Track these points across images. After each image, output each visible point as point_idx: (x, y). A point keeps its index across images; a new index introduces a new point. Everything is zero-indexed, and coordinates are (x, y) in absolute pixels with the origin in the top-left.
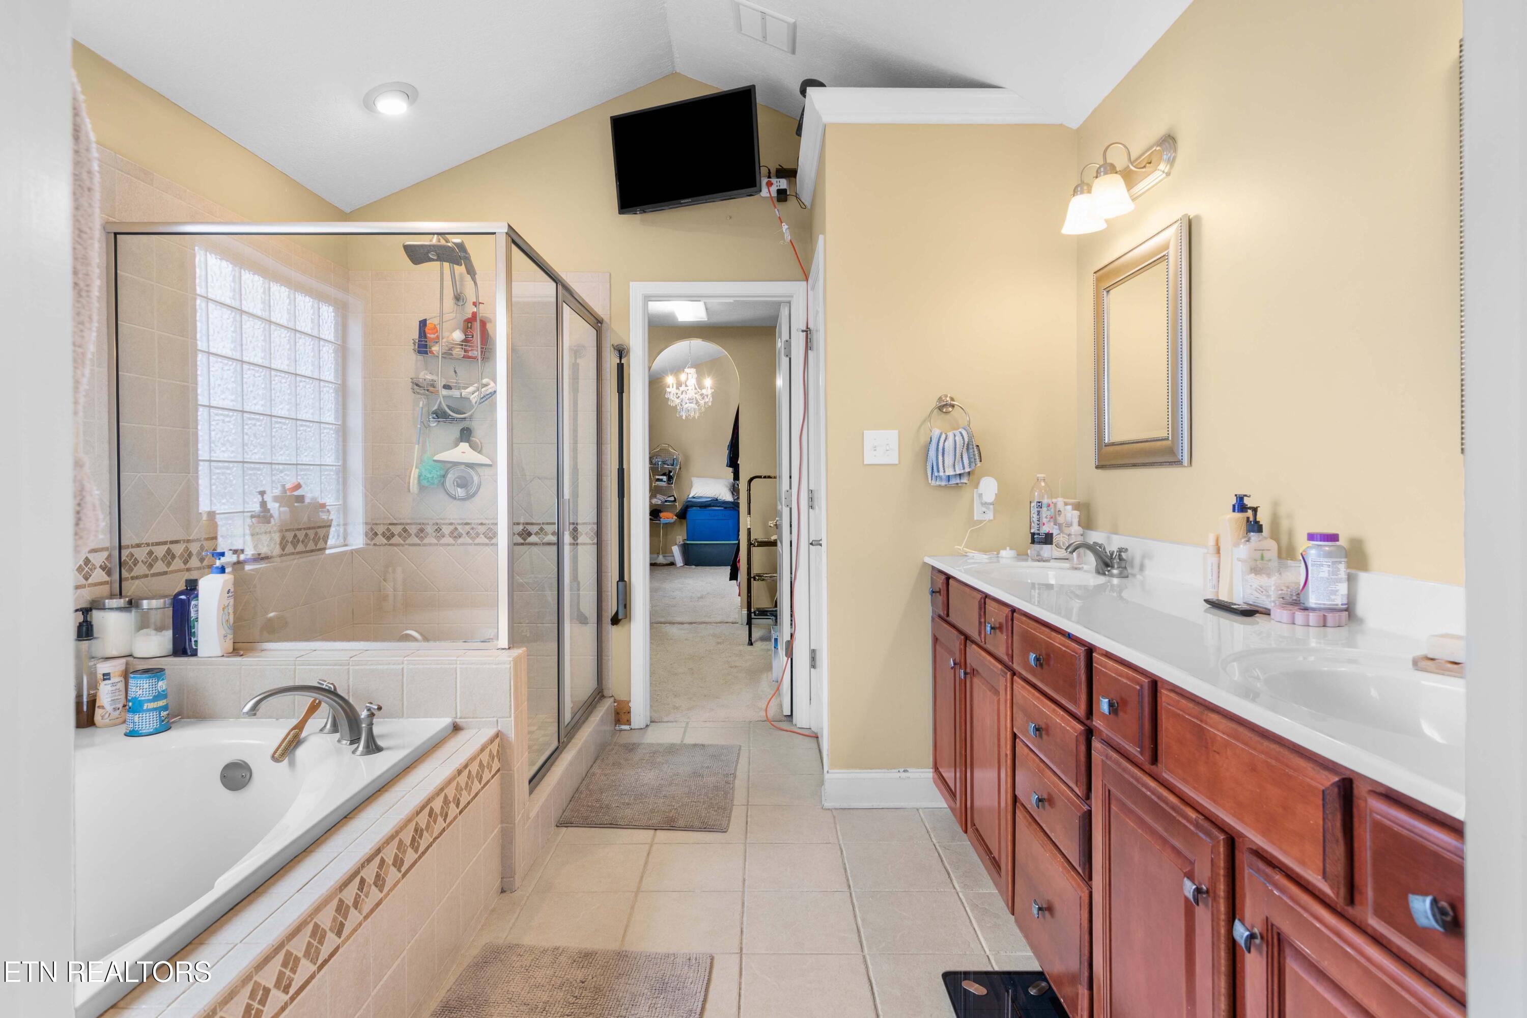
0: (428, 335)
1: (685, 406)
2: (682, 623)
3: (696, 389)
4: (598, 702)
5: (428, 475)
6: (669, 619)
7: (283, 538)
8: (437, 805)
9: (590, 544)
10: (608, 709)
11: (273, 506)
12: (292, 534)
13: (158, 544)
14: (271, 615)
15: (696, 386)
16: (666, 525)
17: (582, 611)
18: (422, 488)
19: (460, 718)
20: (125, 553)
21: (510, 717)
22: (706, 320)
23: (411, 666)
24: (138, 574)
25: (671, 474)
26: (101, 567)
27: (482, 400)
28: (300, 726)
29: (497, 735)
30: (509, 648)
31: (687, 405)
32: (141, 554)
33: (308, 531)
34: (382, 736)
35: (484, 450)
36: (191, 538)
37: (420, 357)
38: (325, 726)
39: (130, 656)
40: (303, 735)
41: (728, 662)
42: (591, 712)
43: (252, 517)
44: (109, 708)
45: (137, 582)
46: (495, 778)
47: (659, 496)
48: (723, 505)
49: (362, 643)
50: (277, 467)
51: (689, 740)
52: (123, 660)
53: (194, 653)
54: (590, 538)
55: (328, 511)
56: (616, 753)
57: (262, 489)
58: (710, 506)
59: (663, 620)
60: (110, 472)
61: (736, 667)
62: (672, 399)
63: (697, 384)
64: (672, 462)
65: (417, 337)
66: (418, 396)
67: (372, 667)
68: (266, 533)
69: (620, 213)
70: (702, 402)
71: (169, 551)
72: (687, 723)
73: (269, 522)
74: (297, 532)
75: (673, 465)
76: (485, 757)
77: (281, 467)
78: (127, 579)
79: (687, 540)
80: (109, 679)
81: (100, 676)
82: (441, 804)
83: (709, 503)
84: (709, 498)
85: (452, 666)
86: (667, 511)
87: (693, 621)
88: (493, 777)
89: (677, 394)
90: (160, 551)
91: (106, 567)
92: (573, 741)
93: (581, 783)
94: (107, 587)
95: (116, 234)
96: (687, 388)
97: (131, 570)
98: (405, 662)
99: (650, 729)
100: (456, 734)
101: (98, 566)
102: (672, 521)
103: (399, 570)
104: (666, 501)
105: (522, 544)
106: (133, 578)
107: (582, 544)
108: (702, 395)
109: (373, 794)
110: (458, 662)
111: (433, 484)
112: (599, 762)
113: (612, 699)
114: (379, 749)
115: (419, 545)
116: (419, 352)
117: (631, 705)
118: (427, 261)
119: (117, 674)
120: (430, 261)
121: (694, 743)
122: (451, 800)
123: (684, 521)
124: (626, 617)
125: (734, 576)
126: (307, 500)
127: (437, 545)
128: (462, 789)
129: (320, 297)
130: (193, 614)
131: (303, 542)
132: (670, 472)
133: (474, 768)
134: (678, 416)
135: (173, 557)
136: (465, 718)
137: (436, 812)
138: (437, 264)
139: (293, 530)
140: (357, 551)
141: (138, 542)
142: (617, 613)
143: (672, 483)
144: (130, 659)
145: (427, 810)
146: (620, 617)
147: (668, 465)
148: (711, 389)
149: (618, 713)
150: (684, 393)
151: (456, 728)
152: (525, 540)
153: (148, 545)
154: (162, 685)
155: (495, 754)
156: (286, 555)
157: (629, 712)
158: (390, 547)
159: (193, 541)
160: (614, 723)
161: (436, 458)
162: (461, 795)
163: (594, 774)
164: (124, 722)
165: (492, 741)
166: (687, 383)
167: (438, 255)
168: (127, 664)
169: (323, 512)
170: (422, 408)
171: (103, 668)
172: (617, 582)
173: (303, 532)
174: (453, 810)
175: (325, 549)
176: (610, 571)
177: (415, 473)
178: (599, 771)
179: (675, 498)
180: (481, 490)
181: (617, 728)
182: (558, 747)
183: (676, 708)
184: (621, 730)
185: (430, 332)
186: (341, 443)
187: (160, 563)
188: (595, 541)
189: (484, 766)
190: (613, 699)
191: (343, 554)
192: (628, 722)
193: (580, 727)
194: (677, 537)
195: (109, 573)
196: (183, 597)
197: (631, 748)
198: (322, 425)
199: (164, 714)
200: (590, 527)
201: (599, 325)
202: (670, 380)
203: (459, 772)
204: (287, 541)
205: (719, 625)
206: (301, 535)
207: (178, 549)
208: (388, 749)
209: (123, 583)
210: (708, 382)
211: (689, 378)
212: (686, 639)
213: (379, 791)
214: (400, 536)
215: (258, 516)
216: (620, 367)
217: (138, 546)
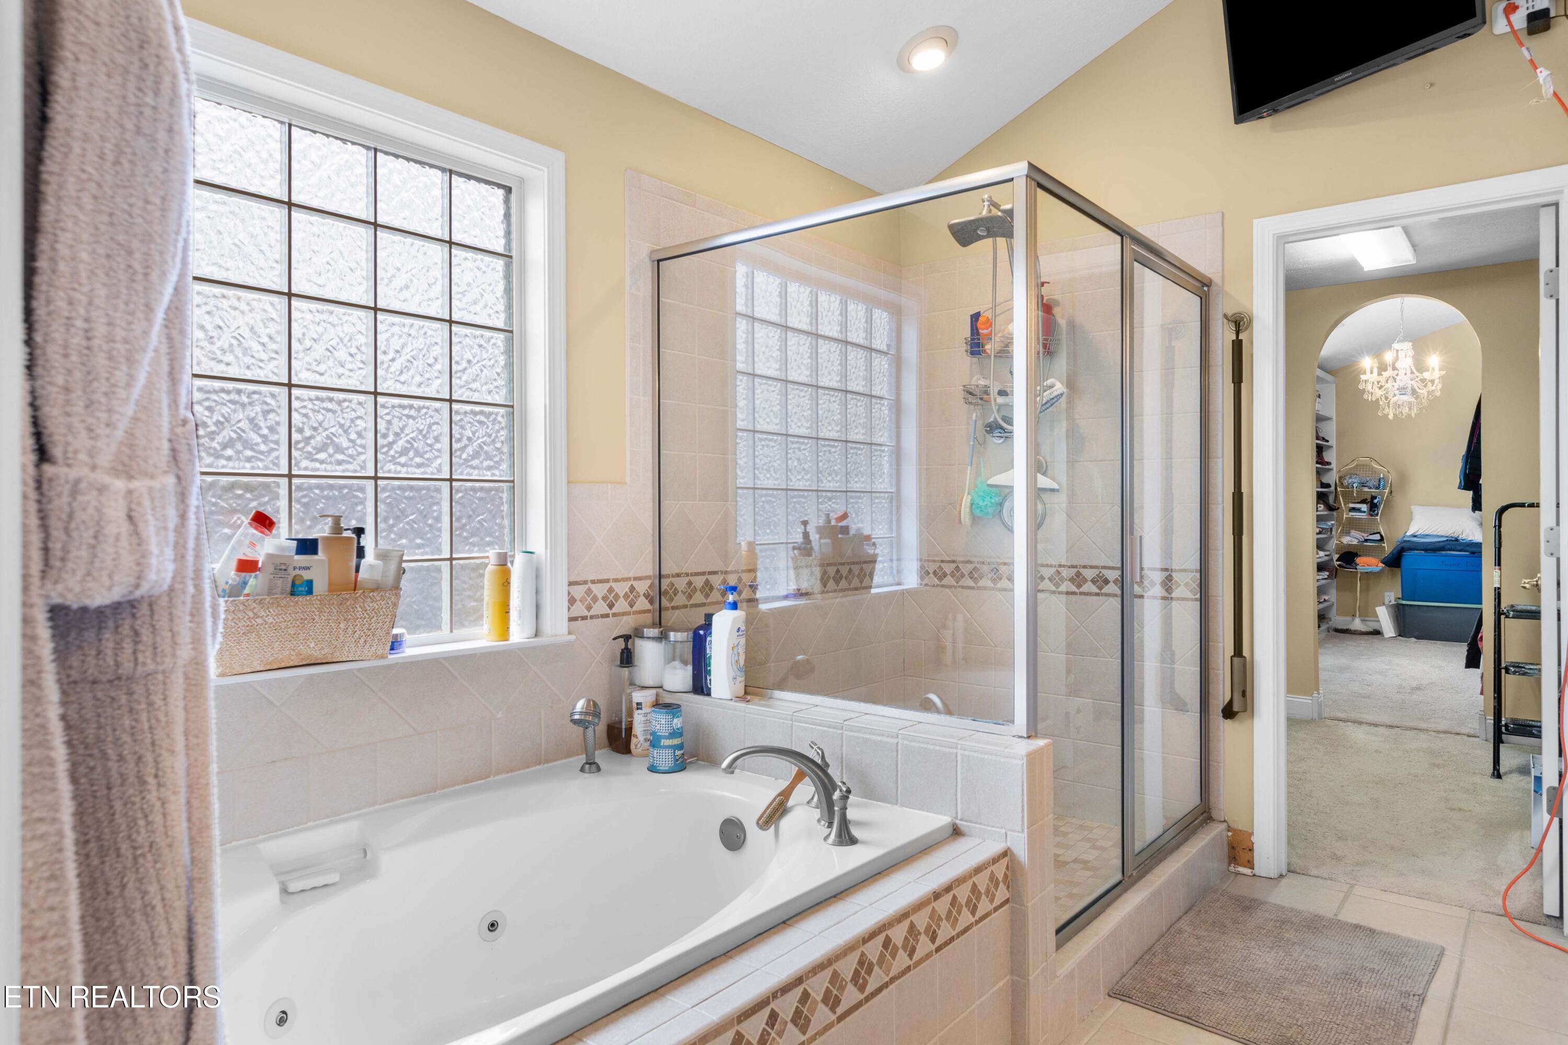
0: (981, 331)
1: (1393, 400)
2: (1376, 725)
3: (1412, 373)
4: (1201, 825)
5: (981, 503)
6: (1354, 715)
7: (824, 573)
8: (898, 934)
9: (1192, 600)
10: (1214, 839)
11: (814, 537)
12: (835, 568)
13: (697, 574)
14: (800, 657)
15: (1413, 368)
16: (1367, 575)
17: (1177, 691)
18: (975, 519)
19: (961, 820)
20: (665, 583)
21: (1023, 831)
22: (1414, 262)
23: (906, 742)
24: (678, 604)
25: (1375, 501)
26: (644, 595)
27: (1045, 407)
28: (786, 794)
29: (1005, 854)
30: (1029, 737)
31: (1395, 399)
32: (681, 584)
33: (853, 567)
34: (859, 824)
35: (1049, 472)
36: (729, 569)
37: (975, 360)
38: (812, 798)
39: (661, 687)
40: (790, 803)
41: (1447, 800)
42: (1186, 839)
43: (794, 548)
44: (641, 738)
45: (677, 612)
46: (1000, 910)
47: (1353, 533)
48: (1468, 548)
49: (862, 704)
50: (824, 494)
51: (1349, 916)
52: (654, 691)
53: (709, 694)
54: (1191, 591)
55: (874, 544)
56: (1221, 908)
57: (806, 519)
58: (1442, 549)
59: (1342, 715)
60: (653, 502)
61: (1460, 810)
62: (1371, 390)
63: (1415, 365)
64: (1376, 484)
65: (968, 335)
66: (972, 407)
67: (865, 736)
68: (807, 566)
69: (1237, 121)
70: (1423, 392)
71: (707, 583)
72: (1352, 886)
73: (810, 555)
74: (840, 567)
75: (1378, 488)
76: (982, 881)
77: (828, 494)
78: (667, 609)
79: (1403, 599)
80: (641, 709)
81: (635, 705)
82: (905, 933)
83: (1442, 544)
84: (1442, 536)
85: (952, 750)
86: (1369, 556)
87: (1395, 724)
88: (996, 909)
89: (1378, 382)
90: (699, 582)
91: (649, 595)
92: (1149, 877)
93: (1159, 940)
94: (649, 615)
95: (659, 261)
96: (1396, 372)
97: (671, 600)
98: (900, 736)
99: (1284, 881)
100: (955, 839)
101: (642, 594)
102: (1377, 569)
103: (960, 617)
104: (1366, 541)
105: (1097, 594)
106: (673, 608)
107: (1178, 599)
108: (1423, 380)
109: (826, 900)
110: (959, 747)
111: (988, 513)
112: (1191, 914)
113: (1224, 826)
114: (853, 841)
115: (973, 588)
116: (973, 353)
117: (1254, 839)
118: (976, 240)
119: (649, 704)
120: (980, 239)
121: (1355, 922)
122: (922, 930)
123: (1398, 571)
124: (1245, 710)
125: (1473, 660)
126: (852, 532)
127: (993, 589)
128: (940, 919)
129: (872, 302)
130: (708, 651)
131: (846, 578)
132: (1374, 498)
133: (963, 893)
134: (1380, 414)
135: (711, 588)
136: (967, 821)
137: (894, 944)
138: (989, 241)
139: (835, 564)
140: (909, 592)
141: (678, 571)
142: (1231, 703)
143: (1377, 515)
144: (660, 690)
145: (881, 939)
146: (1236, 708)
147: (1370, 488)
148: (1440, 370)
149: (1233, 848)
150: (1390, 381)
151: (956, 832)
152: (1101, 588)
153: (687, 575)
154: (677, 723)
155: (1000, 879)
156: (828, 592)
157: (1251, 850)
158: (942, 589)
159: (732, 572)
160: (1226, 860)
161: (990, 482)
162: (939, 926)
163: (1180, 931)
164: (647, 756)
165: (995, 860)
166: (1397, 365)
167: (988, 230)
168: (657, 695)
169: (867, 545)
170: (976, 421)
171: (638, 697)
172: (1232, 657)
173: (847, 568)
174: (924, 945)
175: (870, 587)
176: (1221, 640)
177: (966, 500)
178: (1189, 929)
179: (1381, 536)
180: (1047, 520)
181: (1232, 868)
182: (1120, 882)
183: (1337, 858)
184: (1238, 874)
185: (982, 326)
186: (894, 467)
187: (698, 593)
188: (1198, 596)
189: (980, 892)
190: (1225, 824)
191: (894, 593)
192: (1250, 864)
193: (1165, 858)
194: (1387, 594)
195: (651, 602)
196: (702, 632)
197: (1248, 905)
198: (874, 447)
199: (678, 753)
200: (1191, 575)
201: (1206, 289)
202: (1367, 362)
203: (937, 895)
204: (829, 577)
205: (1442, 735)
206: (844, 570)
207: (716, 581)
208: (863, 843)
209: (663, 613)
210: (1434, 361)
211: (1400, 356)
212: (1376, 751)
213: (834, 897)
214: (952, 577)
215: (799, 548)
216: (1237, 346)
217: (678, 575)
